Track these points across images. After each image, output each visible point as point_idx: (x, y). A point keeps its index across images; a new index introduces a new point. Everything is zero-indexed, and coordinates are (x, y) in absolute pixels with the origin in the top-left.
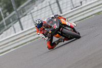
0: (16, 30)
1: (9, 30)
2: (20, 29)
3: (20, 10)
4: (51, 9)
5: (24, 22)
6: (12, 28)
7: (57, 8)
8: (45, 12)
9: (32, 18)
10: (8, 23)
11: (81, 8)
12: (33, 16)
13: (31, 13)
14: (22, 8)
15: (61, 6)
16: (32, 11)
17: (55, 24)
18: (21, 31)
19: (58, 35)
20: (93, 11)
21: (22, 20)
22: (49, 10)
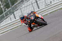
0: (12, 19)
1: (7, 19)
2: (14, 18)
3: (14, 7)
4: (33, 6)
5: (16, 14)
6: (9, 18)
7: (36, 5)
8: (29, 8)
9: (21, 11)
10: (7, 15)
11: (51, 6)
12: (22, 11)
13: (21, 9)
14: (15, 5)
15: (39, 4)
16: (21, 8)
17: (32, 17)
18: (15, 20)
19: (34, 23)
20: (58, 7)
21: (15, 13)
22: (32, 7)
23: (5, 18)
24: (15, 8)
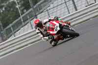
1: (26, 26)
4: (67, 6)
5: (41, 18)
6: (29, 24)
7: (72, 5)
8: (61, 9)
10: (25, 19)
12: (50, 13)
13: (47, 10)
14: (39, 5)
23: (22, 26)
24: (38, 8)
